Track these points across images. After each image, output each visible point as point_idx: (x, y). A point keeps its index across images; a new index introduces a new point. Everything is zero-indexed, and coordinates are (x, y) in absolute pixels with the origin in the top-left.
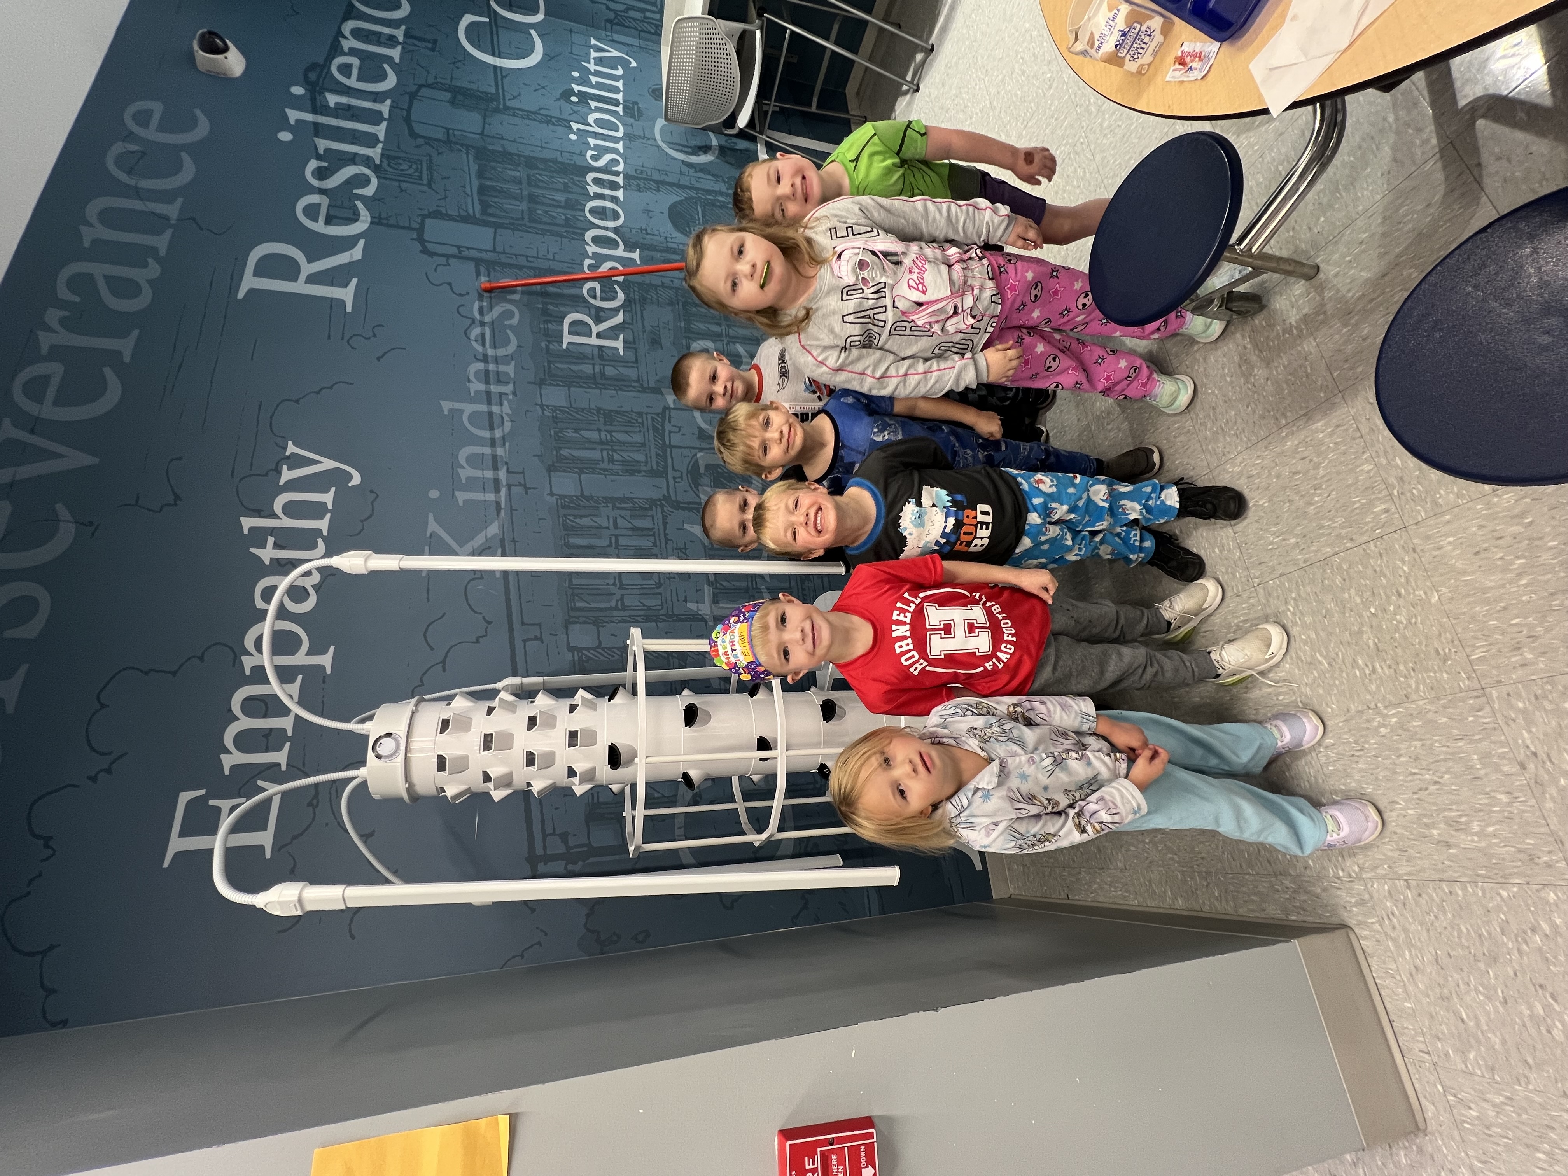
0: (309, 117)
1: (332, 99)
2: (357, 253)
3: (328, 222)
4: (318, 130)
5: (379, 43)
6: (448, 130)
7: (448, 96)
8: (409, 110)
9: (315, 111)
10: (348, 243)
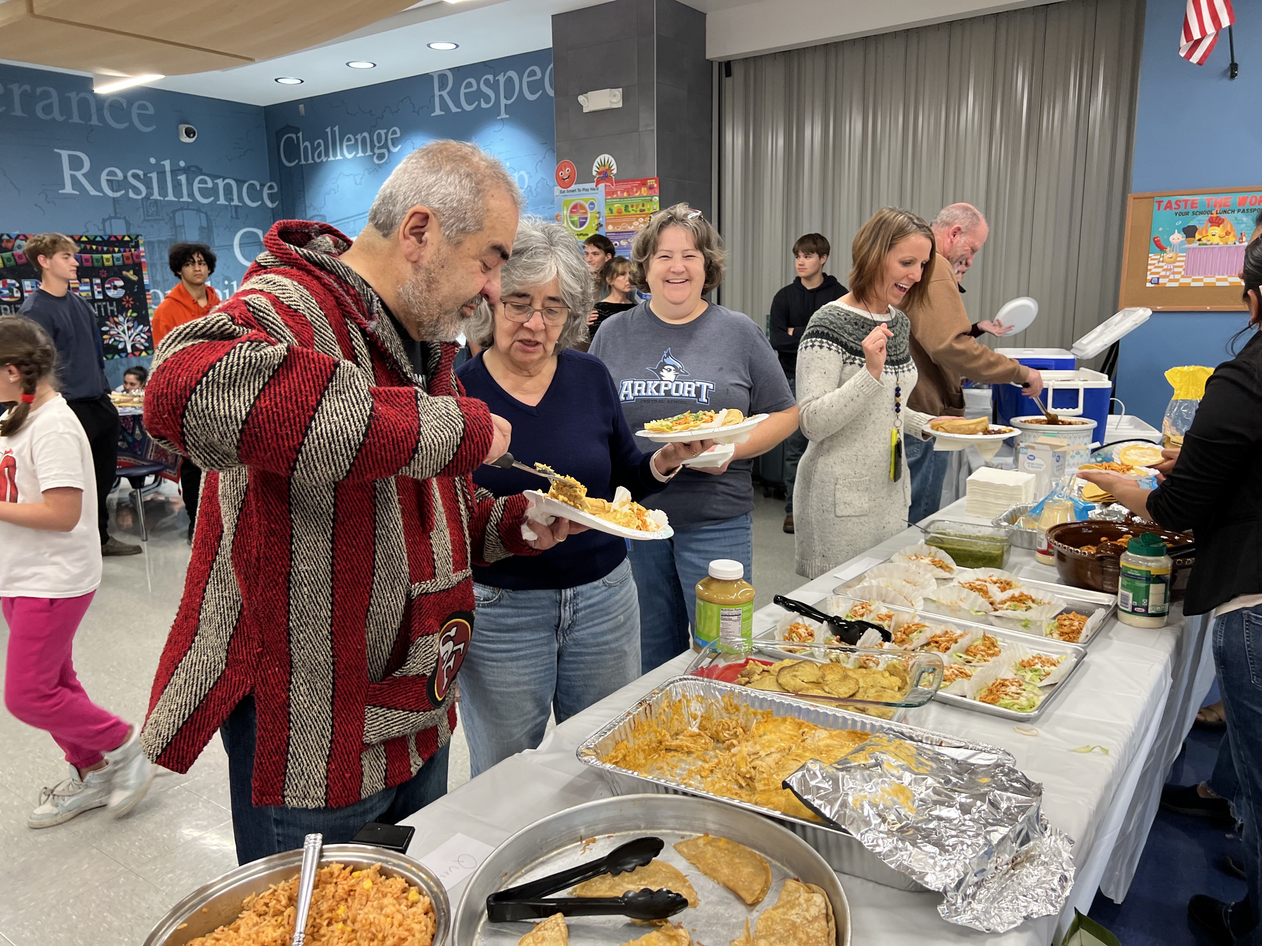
0: (168, 169)
1: (183, 178)
2: (93, 192)
3: (108, 180)
4: (161, 174)
5: (225, 195)
6: (183, 226)
7: (205, 224)
8: (188, 209)
9: (172, 171)
10: (99, 188)
